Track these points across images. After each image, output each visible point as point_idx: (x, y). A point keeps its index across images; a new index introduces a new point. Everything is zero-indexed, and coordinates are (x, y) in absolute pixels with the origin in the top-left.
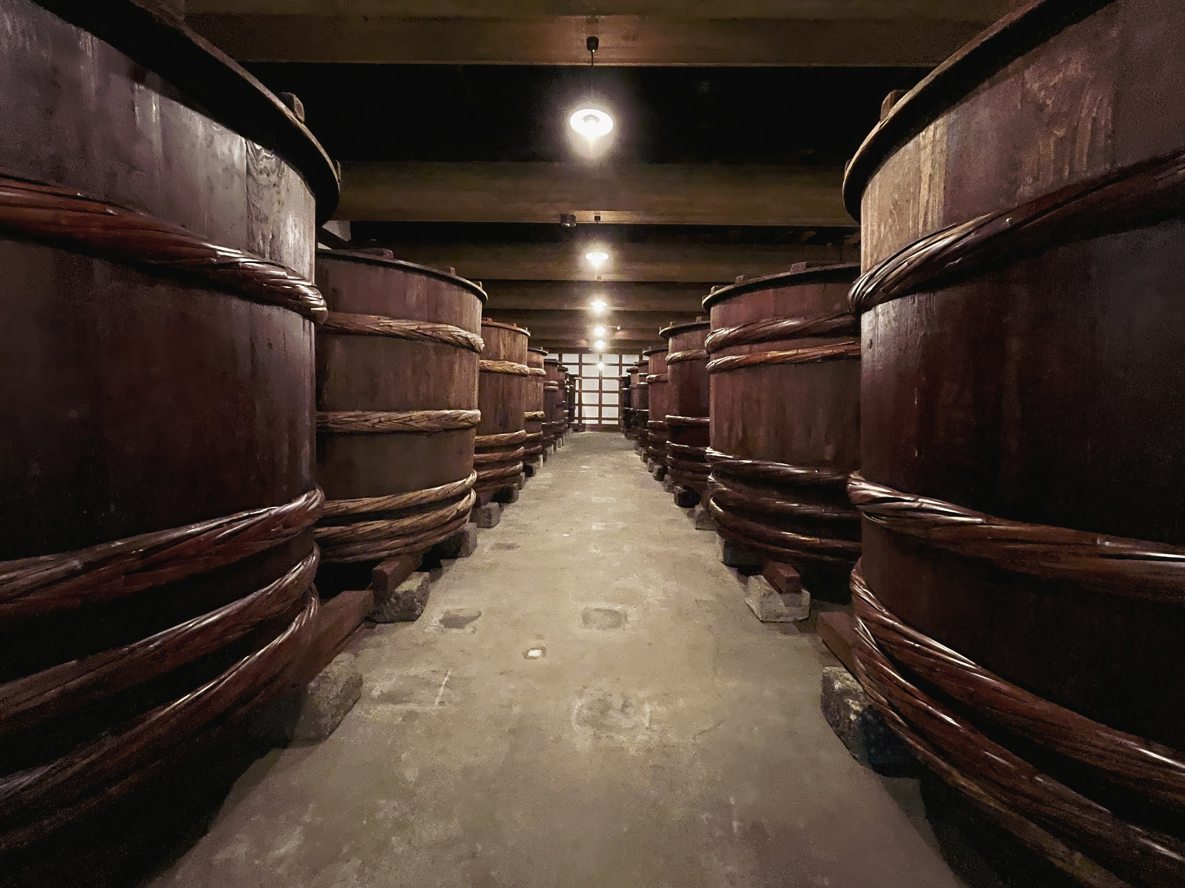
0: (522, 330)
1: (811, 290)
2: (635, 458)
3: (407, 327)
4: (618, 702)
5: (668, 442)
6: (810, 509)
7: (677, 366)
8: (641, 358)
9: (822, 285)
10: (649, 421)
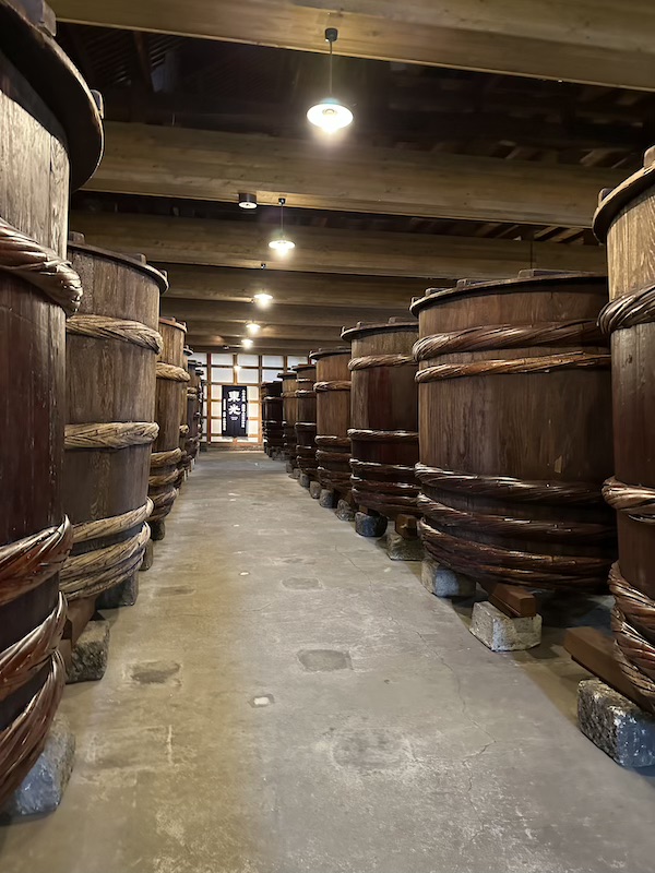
0: (178, 325)
1: (538, 298)
2: (293, 483)
3: (96, 324)
4: (373, 740)
5: (352, 460)
6: (539, 525)
7: (365, 374)
8: (309, 361)
9: (548, 294)
10: (318, 437)
